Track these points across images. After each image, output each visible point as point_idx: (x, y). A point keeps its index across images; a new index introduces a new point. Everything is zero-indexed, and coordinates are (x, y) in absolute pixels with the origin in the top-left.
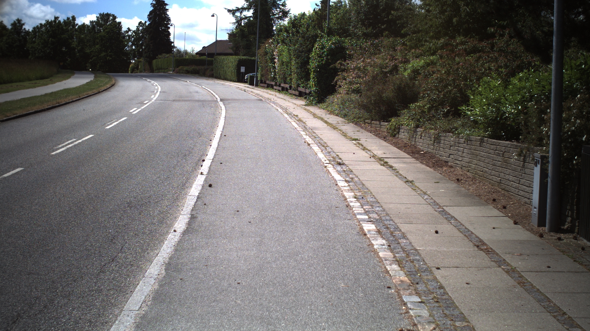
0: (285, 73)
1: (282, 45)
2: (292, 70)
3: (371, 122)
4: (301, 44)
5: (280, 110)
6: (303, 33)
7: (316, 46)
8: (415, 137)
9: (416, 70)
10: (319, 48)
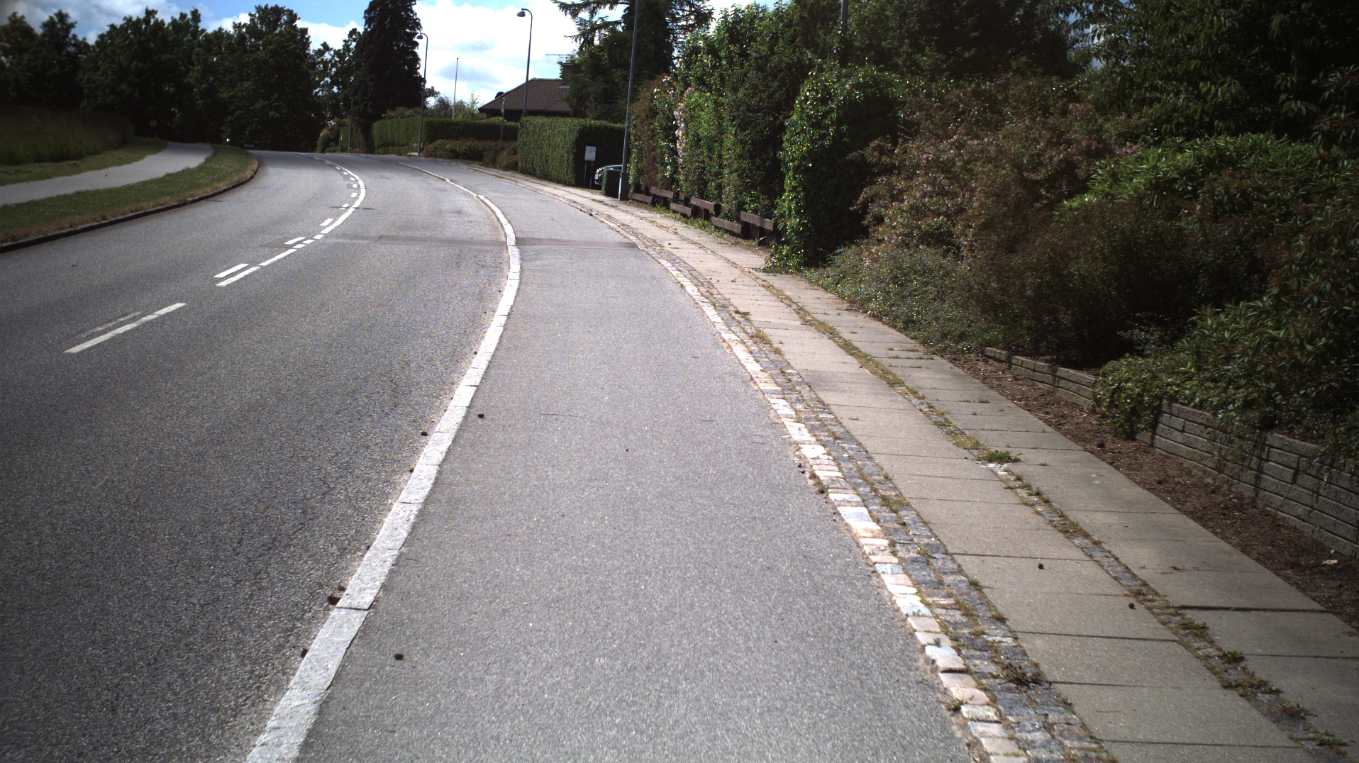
0: (704, 168)
1: (696, 90)
2: (725, 162)
3: (1008, 358)
4: (754, 87)
5: (690, 288)
6: (760, 58)
7: (806, 91)
8: (1255, 467)
9: (1165, 182)
10: (815, 99)
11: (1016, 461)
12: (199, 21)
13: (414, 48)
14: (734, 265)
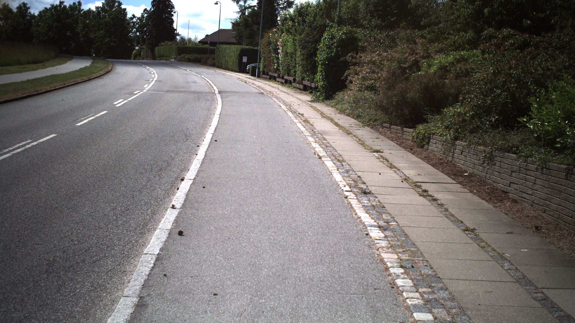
0: (289, 65)
1: (286, 34)
2: (297, 62)
3: (390, 127)
4: (308, 33)
5: (283, 106)
6: (310, 22)
7: (325, 35)
8: (452, 152)
9: (444, 67)
10: (329, 38)
11: (382, 152)
12: (81, 6)
13: (171, 17)
14: (300, 100)
